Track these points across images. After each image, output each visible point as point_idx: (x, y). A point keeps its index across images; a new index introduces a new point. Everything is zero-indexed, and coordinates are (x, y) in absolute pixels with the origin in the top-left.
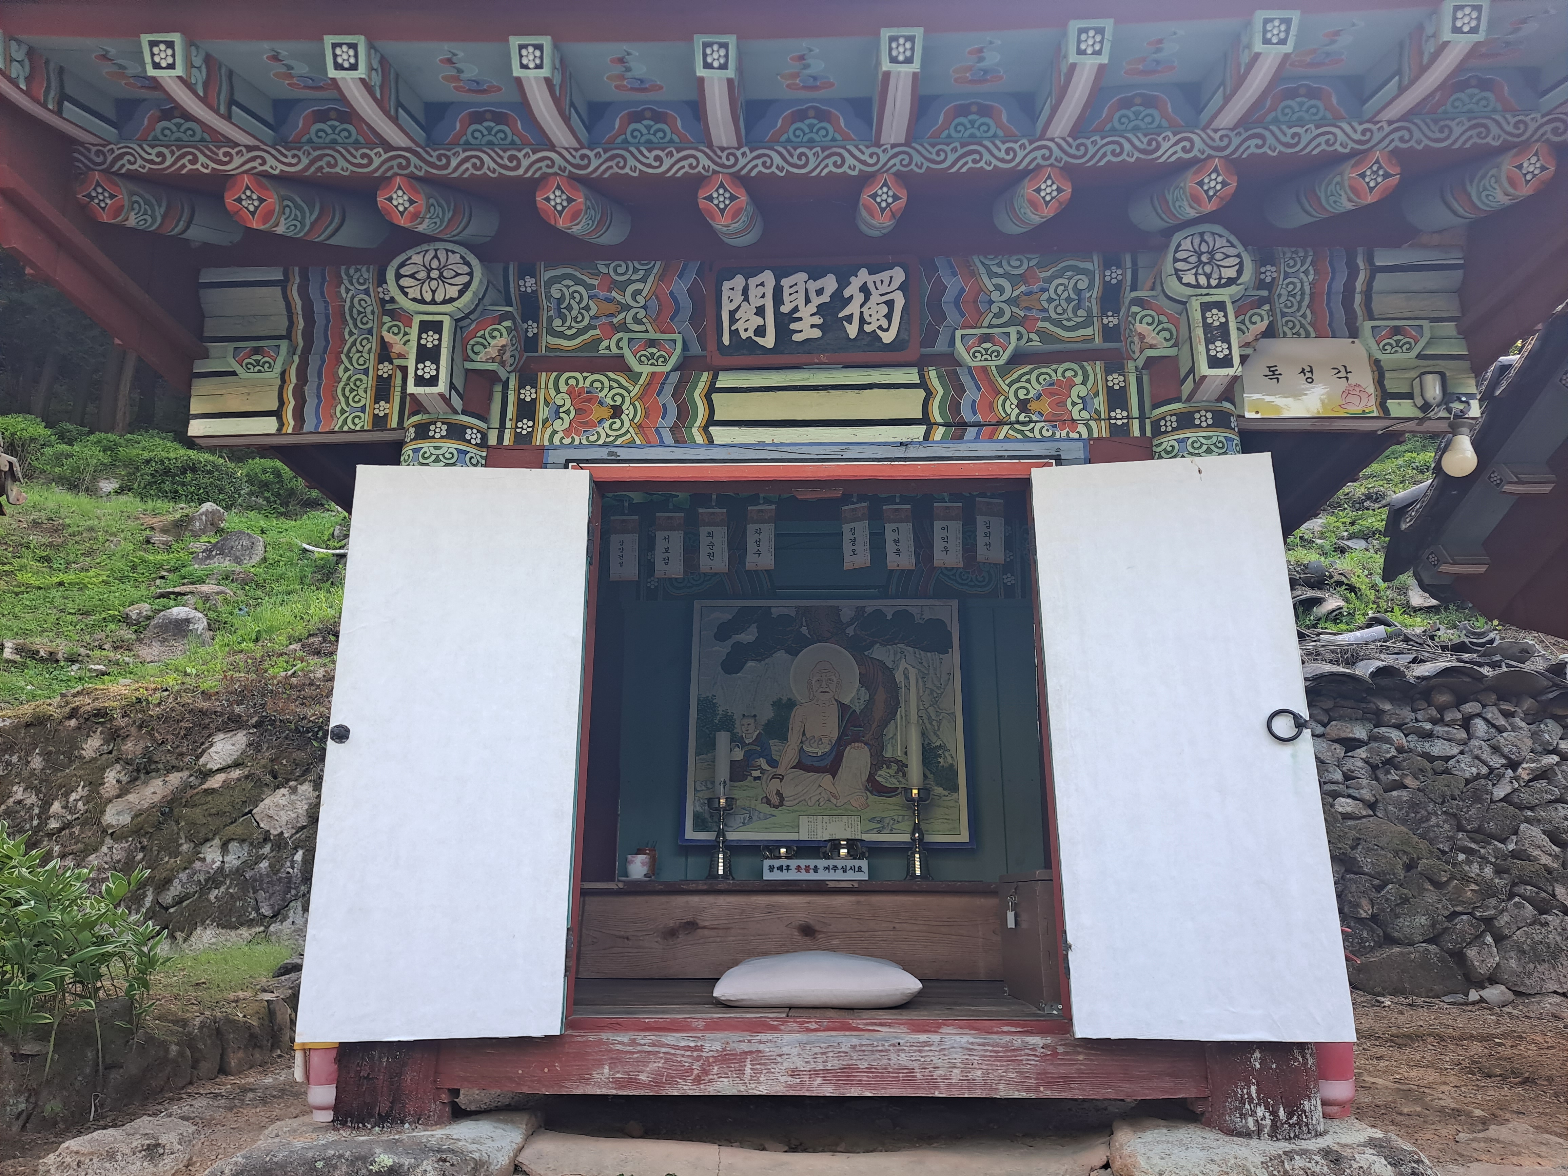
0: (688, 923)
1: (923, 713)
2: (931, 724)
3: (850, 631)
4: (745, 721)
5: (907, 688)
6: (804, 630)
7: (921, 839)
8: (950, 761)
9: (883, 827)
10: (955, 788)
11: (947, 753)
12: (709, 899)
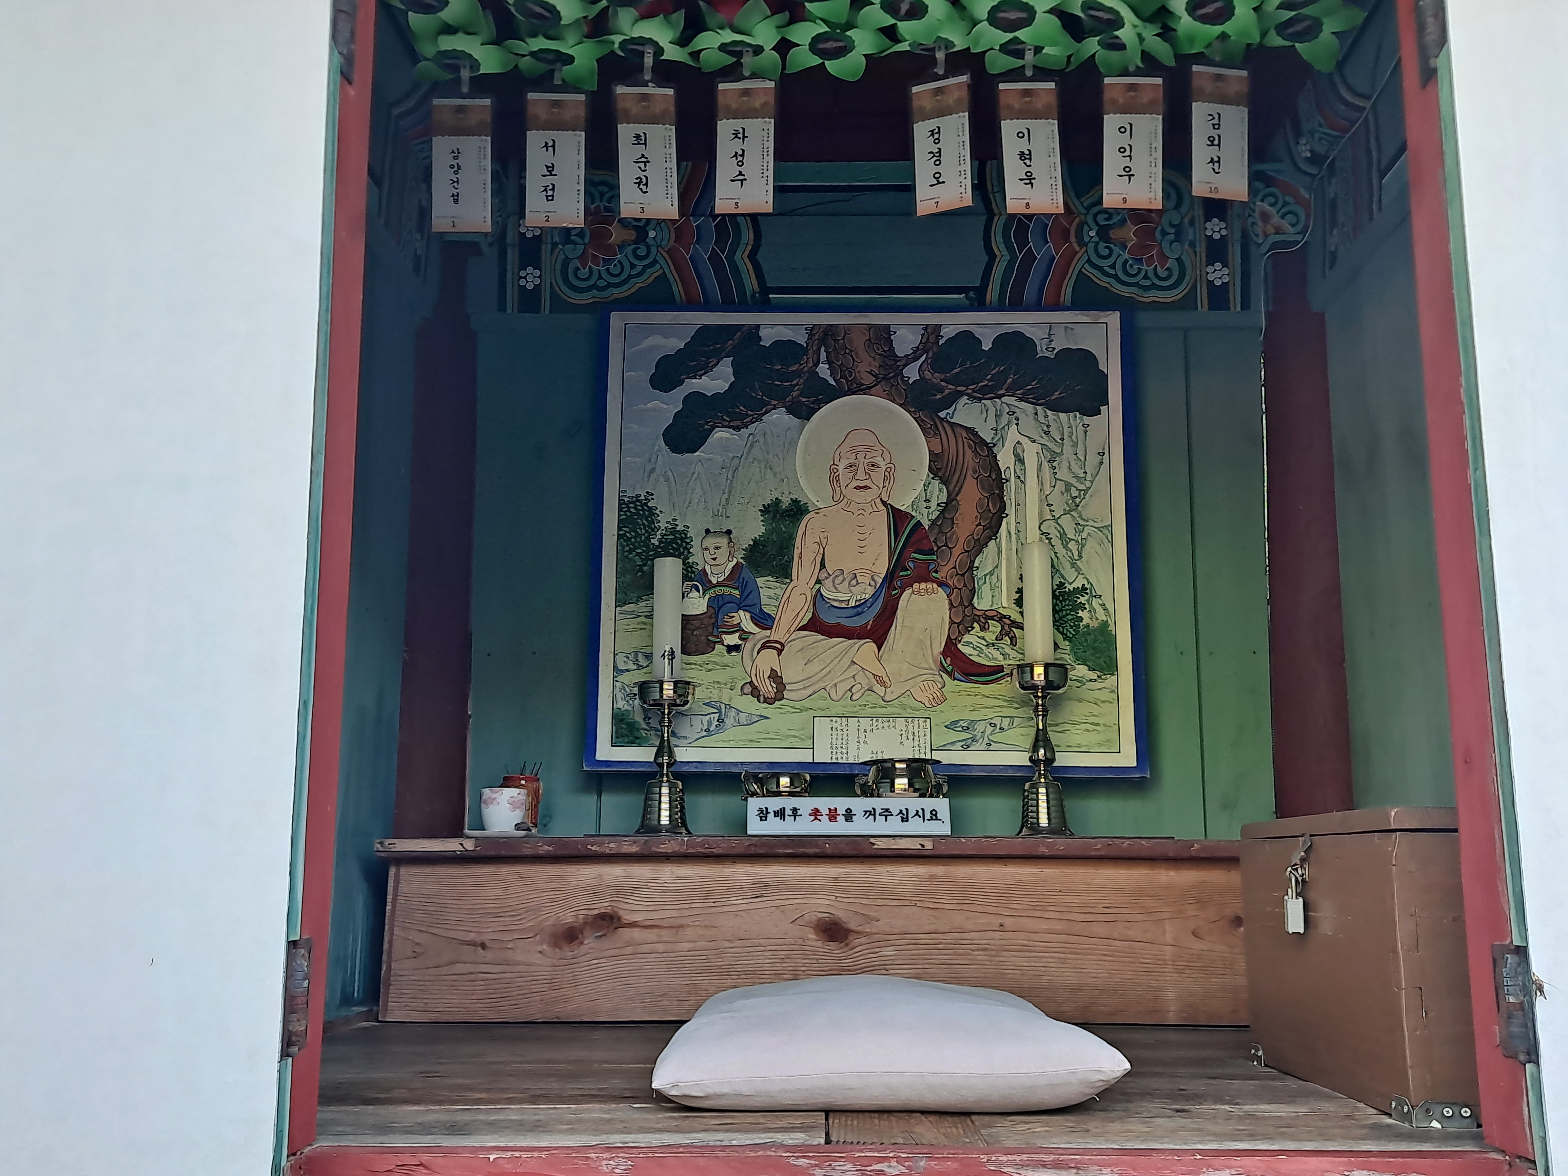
0: (602, 917)
1: (1050, 527)
2: (1065, 547)
3: (912, 373)
4: (710, 542)
5: (1021, 480)
6: (823, 370)
7: (1049, 761)
8: (1101, 615)
9: (974, 739)
10: (1109, 667)
11: (1095, 603)
12: (642, 871)
